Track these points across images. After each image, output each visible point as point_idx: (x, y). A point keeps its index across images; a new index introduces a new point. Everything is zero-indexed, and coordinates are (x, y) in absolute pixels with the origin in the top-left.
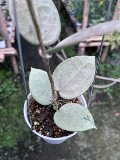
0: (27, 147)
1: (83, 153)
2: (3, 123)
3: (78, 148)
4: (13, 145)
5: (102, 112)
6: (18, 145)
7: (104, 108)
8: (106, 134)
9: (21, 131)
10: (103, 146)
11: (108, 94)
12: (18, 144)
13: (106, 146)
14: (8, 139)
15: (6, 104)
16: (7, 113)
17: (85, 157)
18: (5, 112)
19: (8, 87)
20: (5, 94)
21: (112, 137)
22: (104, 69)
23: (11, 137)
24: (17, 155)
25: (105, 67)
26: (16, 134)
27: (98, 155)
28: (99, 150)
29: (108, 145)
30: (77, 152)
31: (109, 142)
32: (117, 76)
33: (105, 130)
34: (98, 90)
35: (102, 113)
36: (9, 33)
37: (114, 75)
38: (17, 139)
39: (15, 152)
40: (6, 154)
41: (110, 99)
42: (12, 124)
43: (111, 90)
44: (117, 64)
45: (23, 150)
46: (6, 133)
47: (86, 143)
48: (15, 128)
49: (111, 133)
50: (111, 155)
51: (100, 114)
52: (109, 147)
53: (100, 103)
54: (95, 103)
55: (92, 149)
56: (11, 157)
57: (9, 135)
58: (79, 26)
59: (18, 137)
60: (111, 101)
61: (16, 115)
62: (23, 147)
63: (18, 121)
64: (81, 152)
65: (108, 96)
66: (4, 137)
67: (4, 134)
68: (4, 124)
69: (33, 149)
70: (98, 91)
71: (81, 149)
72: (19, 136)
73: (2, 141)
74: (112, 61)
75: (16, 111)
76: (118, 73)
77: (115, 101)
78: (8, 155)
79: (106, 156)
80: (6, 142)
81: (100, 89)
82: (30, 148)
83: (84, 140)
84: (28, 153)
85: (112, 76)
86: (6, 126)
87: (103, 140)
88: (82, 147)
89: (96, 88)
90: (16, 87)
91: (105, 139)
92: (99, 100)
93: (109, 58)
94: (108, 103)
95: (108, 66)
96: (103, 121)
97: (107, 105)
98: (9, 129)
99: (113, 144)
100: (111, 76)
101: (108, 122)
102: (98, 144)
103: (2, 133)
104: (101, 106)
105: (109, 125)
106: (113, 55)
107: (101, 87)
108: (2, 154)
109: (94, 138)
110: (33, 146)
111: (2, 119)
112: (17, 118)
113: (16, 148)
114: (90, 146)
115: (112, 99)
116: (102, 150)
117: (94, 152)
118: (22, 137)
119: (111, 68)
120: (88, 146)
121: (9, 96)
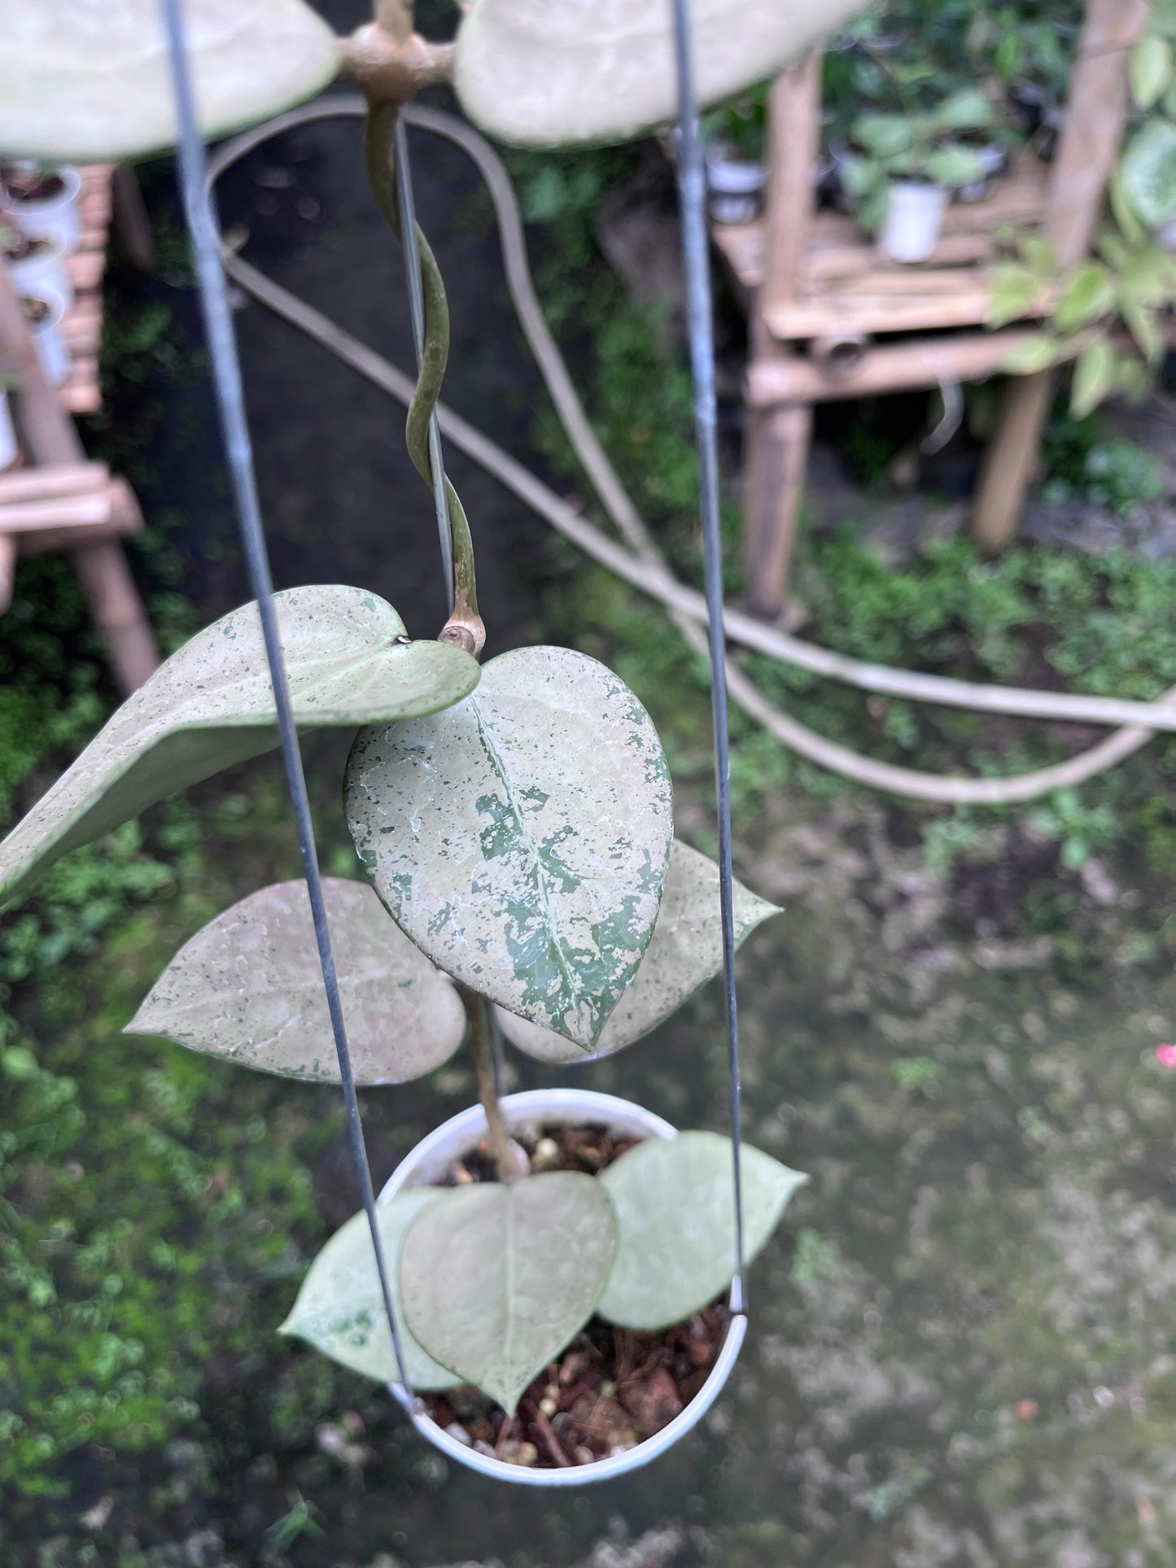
0: (295, 1435)
1: (858, 1461)
2: (44, 1215)
3: (803, 1411)
4: (157, 1429)
5: (1024, 1036)
6: (204, 1427)
7: (1042, 1001)
8: (1076, 1261)
9: (227, 1286)
10: (1050, 1378)
11: (1075, 854)
12: (204, 1416)
13: (1079, 1380)
14: (104, 1367)
15: (68, 1021)
16: (77, 1117)
17: (878, 1501)
18: (61, 1110)
19: (75, 861)
20: (46, 929)
21: (1130, 1282)
22: (1013, 608)
23: (135, 1352)
24: (202, 1526)
25: (1030, 590)
26: (186, 1311)
27: (1009, 1476)
28: (1008, 1425)
29: (1094, 1368)
30: (792, 1449)
31: (1104, 1332)
32: (1147, 667)
33: (1065, 1217)
34: (964, 821)
35: (1021, 1051)
36: (38, 313)
37: (1125, 660)
38: (191, 1360)
39: (179, 1490)
40: (95, 1518)
41: (1099, 908)
42: (138, 1219)
43: (1103, 819)
44: (1149, 549)
45: (264, 1468)
46: (80, 1312)
47: (880, 1358)
48: (164, 1255)
49: (1128, 1244)
50: (1137, 1460)
51: (998, 1063)
52: (1110, 1382)
53: (992, 955)
54: (947, 957)
55: (940, 1420)
56: (145, 1545)
57: (114, 1328)
58: (735, 196)
59: (201, 1348)
60: (1108, 926)
61: (167, 1129)
62: (259, 1439)
63: (193, 1185)
64: (838, 1455)
65: (1076, 882)
66: (62, 1354)
67: (60, 1325)
68: (63, 1227)
69: (355, 1455)
70: (965, 836)
71: (836, 1421)
72: (215, 1334)
73: (51, 1388)
74: (1097, 521)
75: (170, 1088)
76: (1163, 638)
77: (1144, 920)
78: (114, 1524)
79: (1083, 1482)
80: (87, 1400)
81: (982, 815)
82: (331, 1439)
83: (852, 1326)
84: (311, 1493)
85: (1098, 679)
86: (82, 1237)
87: (1046, 1322)
88: (839, 1397)
89: (948, 810)
90: (154, 849)
91: (1065, 1310)
92: (984, 927)
93: (1056, 494)
94: (1071, 948)
95: (1058, 573)
96: (1038, 1130)
97: (1062, 972)
98: (111, 1265)
99: (1148, 1360)
100: (1087, 670)
101: (1085, 1136)
102: (993, 1361)
103: (46, 1309)
104: (1008, 977)
105: (1100, 1168)
106: (1099, 462)
107: (992, 791)
108: (54, 1519)
109: (951, 1305)
110: (352, 1422)
111: (37, 1173)
112: (182, 1153)
113: (185, 1451)
114: (916, 1386)
115: (1116, 909)
116: (1041, 1419)
117: (961, 1446)
118: (240, 1342)
119: (1084, 593)
120: (898, 1385)
121: (88, 943)
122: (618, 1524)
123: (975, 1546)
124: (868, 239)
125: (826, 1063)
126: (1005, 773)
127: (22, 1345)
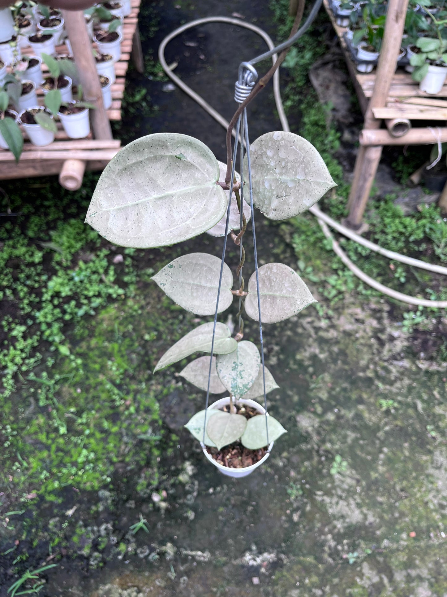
2: (67, 404)
4: (96, 484)
6: (112, 486)
9: (126, 439)
12: (112, 483)
14: (81, 460)
15: (82, 339)
16: (81, 372)
18: (77, 369)
19: (90, 282)
20: (79, 305)
23: (92, 456)
40: (70, 512)
42: (98, 411)
48: (106, 425)
57: (85, 447)
58: (367, 63)
59: (115, 459)
61: (113, 382)
66: (67, 453)
67: (67, 443)
68: (73, 409)
70: (421, 319)
72: (120, 456)
73: (61, 464)
80: (74, 470)
81: (427, 312)
86: (79, 413)
89: (415, 309)
90: (119, 282)
92: (422, 355)
98: (87, 425)
103: (63, 436)
111: (66, 389)
118: (128, 459)
121: (92, 313)
122: (254, 548)
123: (386, 581)
124: (417, 85)
125: (354, 396)
126: (438, 299)
127: (53, 448)
